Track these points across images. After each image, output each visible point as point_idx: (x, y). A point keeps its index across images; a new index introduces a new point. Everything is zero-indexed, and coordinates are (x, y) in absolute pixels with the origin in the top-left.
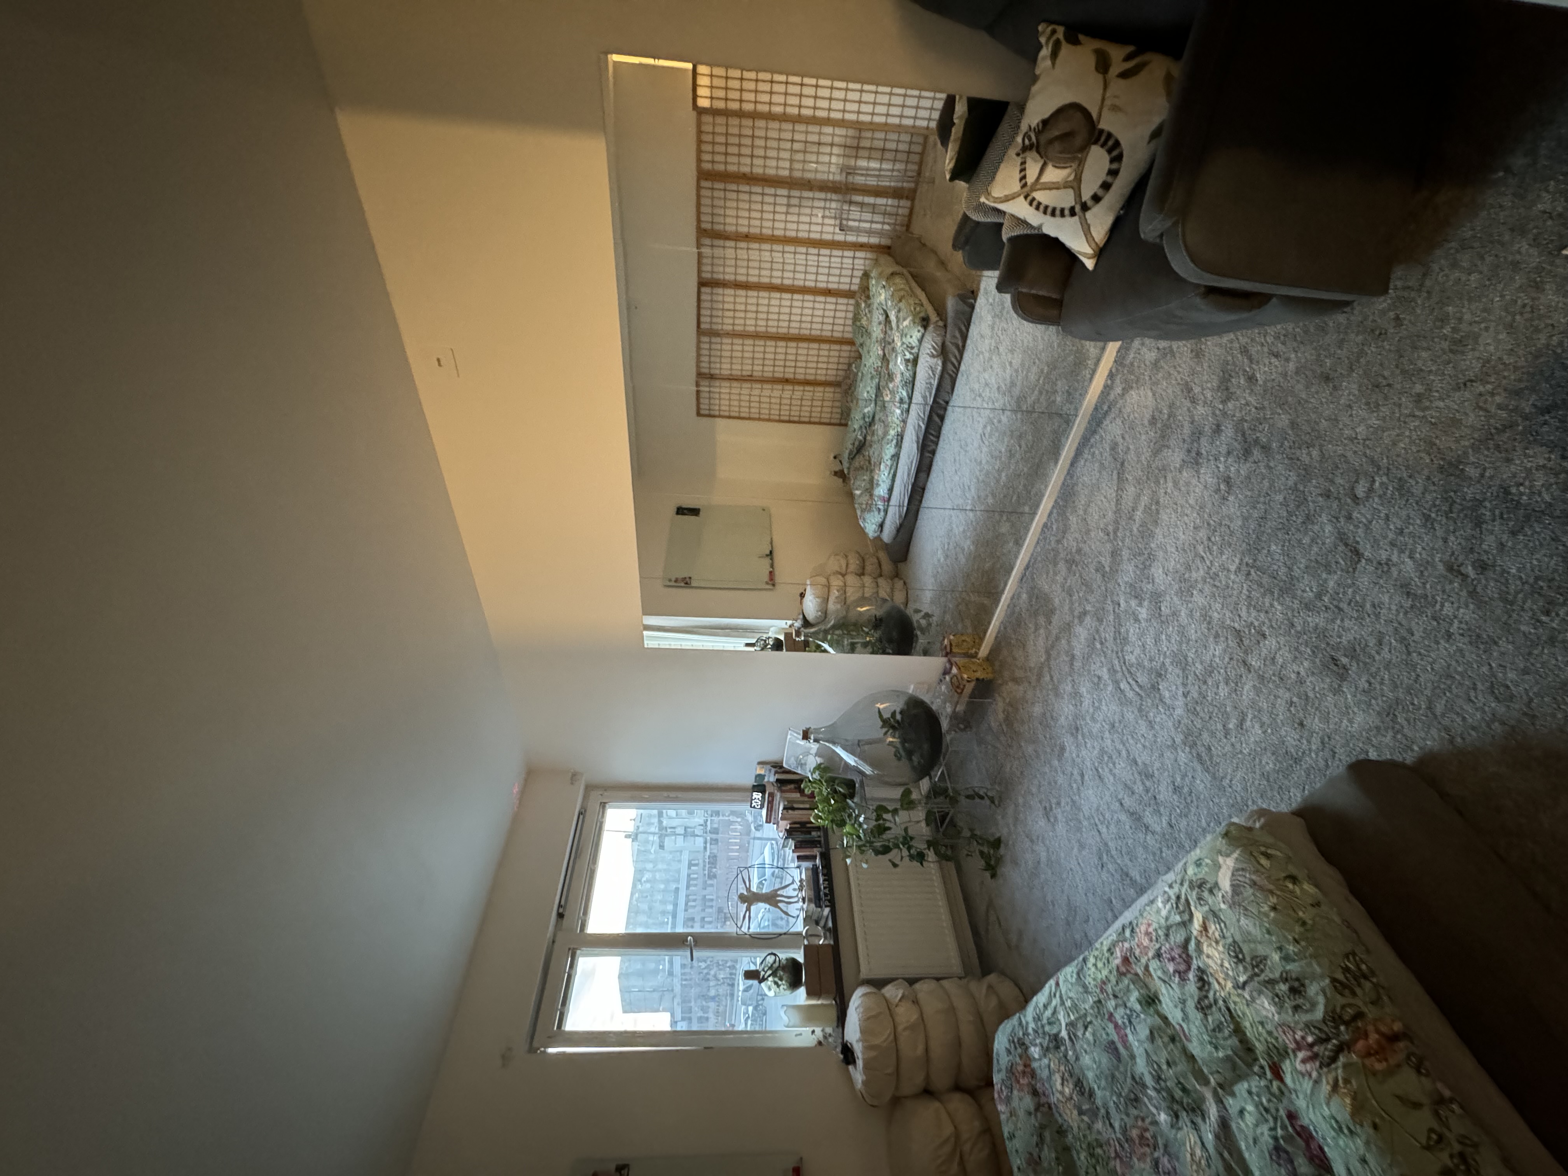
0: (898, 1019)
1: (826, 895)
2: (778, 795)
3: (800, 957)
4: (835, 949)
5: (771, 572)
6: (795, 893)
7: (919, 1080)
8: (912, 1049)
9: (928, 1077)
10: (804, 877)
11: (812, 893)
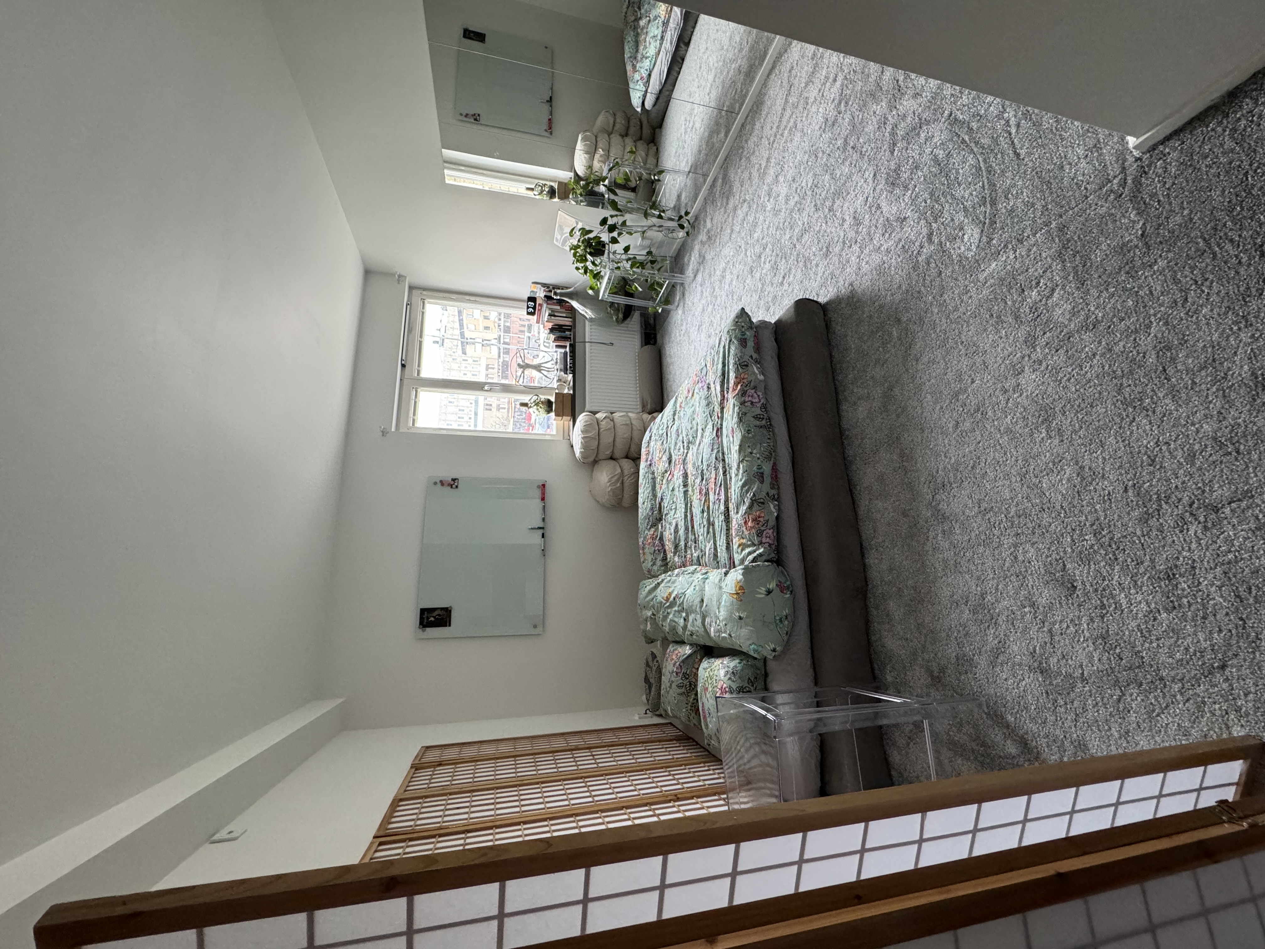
0: (601, 426)
1: (570, 367)
2: (545, 305)
3: (553, 399)
4: (573, 396)
5: (550, 120)
6: (552, 366)
7: (608, 452)
8: (607, 439)
9: (613, 452)
10: (558, 357)
11: (562, 367)
